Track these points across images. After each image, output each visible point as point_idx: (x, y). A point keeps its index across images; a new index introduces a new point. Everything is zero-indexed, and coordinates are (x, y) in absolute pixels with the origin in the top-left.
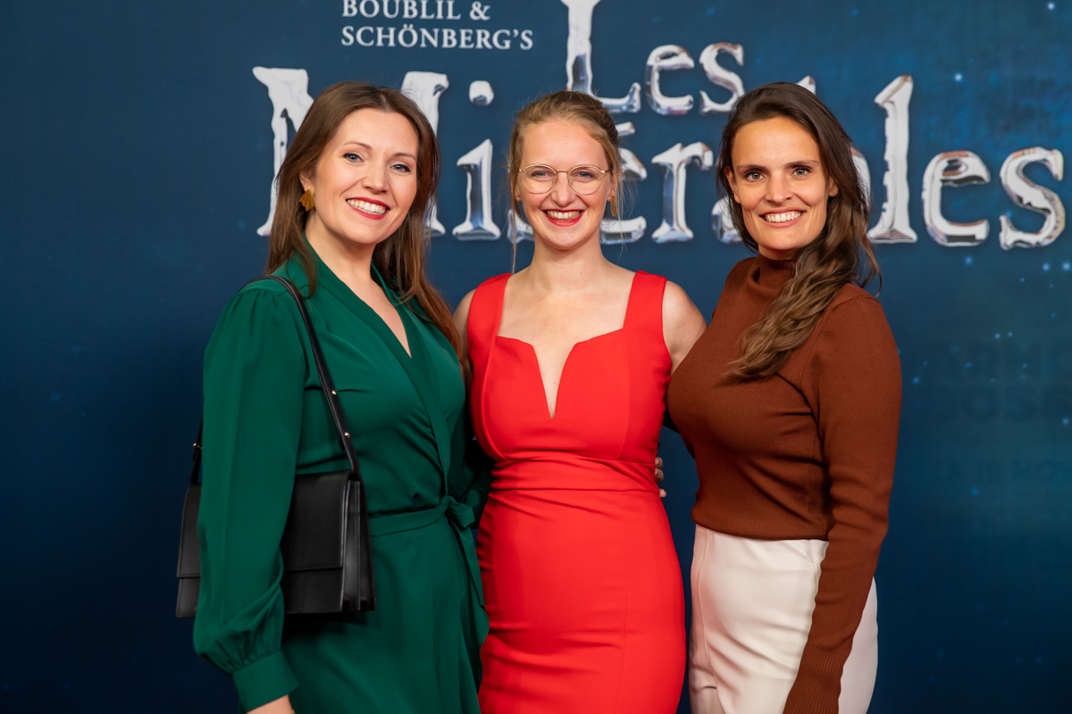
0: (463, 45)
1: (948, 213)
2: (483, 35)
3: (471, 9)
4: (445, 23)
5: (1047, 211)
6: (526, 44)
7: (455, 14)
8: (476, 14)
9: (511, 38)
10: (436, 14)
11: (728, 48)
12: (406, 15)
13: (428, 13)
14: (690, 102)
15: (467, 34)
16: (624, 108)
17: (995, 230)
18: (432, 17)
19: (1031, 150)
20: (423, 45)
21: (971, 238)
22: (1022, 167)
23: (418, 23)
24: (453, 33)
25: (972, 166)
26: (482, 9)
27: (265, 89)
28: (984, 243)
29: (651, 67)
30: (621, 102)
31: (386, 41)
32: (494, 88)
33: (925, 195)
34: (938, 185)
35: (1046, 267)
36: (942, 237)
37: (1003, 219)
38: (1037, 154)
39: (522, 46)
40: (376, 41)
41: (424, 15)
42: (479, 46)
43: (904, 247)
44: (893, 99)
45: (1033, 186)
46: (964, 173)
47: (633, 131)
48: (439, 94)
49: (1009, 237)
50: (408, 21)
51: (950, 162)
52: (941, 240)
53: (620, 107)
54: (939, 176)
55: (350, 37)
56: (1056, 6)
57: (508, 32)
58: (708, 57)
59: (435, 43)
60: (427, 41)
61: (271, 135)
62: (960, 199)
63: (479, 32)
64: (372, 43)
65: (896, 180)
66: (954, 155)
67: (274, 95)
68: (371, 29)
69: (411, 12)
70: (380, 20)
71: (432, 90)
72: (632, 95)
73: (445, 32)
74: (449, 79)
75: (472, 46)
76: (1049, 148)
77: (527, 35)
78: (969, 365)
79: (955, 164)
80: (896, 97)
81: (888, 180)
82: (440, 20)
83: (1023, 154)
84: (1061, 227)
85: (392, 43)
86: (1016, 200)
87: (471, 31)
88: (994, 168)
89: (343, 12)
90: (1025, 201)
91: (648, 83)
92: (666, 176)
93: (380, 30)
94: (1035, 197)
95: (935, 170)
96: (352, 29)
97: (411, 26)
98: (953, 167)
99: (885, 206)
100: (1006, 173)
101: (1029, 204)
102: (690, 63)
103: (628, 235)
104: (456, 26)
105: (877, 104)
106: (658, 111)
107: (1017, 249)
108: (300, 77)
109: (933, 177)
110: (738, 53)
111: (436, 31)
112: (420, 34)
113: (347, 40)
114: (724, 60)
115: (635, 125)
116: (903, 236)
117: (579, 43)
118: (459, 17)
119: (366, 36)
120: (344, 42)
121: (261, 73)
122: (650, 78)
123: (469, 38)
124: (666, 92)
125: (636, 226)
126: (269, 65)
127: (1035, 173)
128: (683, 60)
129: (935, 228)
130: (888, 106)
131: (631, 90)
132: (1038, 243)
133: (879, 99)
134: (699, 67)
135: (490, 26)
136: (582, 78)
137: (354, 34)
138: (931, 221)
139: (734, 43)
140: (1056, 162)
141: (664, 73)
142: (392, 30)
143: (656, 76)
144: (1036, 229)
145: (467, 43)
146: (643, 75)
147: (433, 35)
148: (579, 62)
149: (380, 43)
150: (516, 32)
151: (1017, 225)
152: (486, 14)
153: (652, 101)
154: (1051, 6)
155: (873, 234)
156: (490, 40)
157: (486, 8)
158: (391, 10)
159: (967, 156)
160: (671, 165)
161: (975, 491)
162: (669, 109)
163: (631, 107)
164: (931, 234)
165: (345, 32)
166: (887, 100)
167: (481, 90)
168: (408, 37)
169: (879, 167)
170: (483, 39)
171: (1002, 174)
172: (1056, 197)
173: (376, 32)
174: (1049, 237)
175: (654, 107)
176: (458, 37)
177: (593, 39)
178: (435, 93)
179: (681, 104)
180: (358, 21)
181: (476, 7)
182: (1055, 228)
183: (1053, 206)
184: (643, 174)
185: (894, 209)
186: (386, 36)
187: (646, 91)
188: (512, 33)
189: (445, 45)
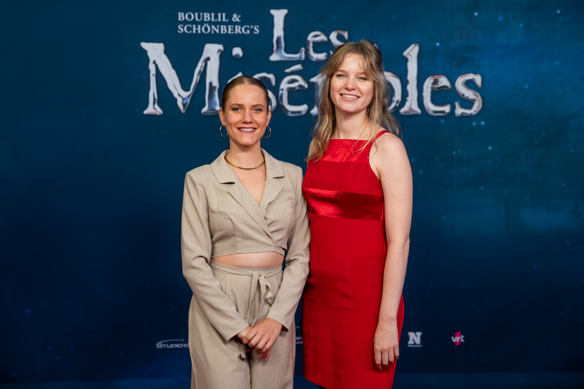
0: (229, 32)
1: (434, 101)
2: (238, 28)
3: (232, 17)
4: (222, 23)
5: (475, 100)
6: (256, 32)
7: (226, 19)
8: (235, 19)
9: (250, 29)
10: (218, 19)
11: (341, 32)
12: (205, 20)
13: (215, 19)
14: (326, 56)
15: (231, 28)
16: (298, 58)
17: (453, 108)
18: (216, 20)
19: (468, 75)
20: (213, 32)
21: (443, 112)
22: (465, 81)
23: (210, 23)
24: (225, 27)
25: (444, 81)
26: (237, 17)
27: (145, 52)
28: (449, 114)
29: (309, 41)
30: (297, 56)
31: (197, 31)
32: (243, 50)
33: (424, 94)
34: (429, 90)
35: (474, 124)
36: (431, 111)
37: (457, 104)
38: (470, 76)
39: (255, 33)
40: (193, 31)
41: (213, 20)
42: (236, 32)
43: (416, 116)
44: (411, 53)
45: (468, 89)
46: (440, 84)
47: (301, 68)
48: (219, 53)
49: (459, 111)
50: (206, 22)
51: (435, 80)
52: (431, 113)
53: (296, 58)
54: (430, 86)
55: (182, 29)
56: (479, 14)
57: (248, 27)
58: (333, 36)
59: (217, 31)
60: (214, 31)
61: (149, 71)
62: (439, 96)
63: (236, 27)
64: (191, 32)
65: (412, 88)
66: (436, 77)
67: (150, 54)
68: (190, 26)
69: (207, 19)
70: (194, 22)
71: (216, 51)
72: (301, 53)
73: (222, 27)
74: (224, 47)
75: (233, 33)
76: (475, 73)
77: (257, 28)
78: (442, 165)
79: (436, 81)
80: (412, 53)
81: (409, 88)
82: (219, 22)
83: (465, 76)
84: (481, 107)
85: (199, 32)
86: (462, 96)
87: (233, 26)
88: (453, 82)
89: (178, 18)
90: (466, 96)
91: (308, 48)
92: (316, 87)
93: (194, 26)
94: (469, 94)
95: (428, 83)
96: (182, 26)
97: (207, 25)
98: (436, 82)
99: (408, 99)
100: (458, 84)
101: (467, 97)
102: (325, 39)
103: (300, 112)
104: (226, 24)
105: (404, 56)
106: (312, 59)
107: (463, 116)
108: (160, 47)
109: (427, 86)
110: (346, 35)
111: (218, 26)
112: (211, 28)
113: (180, 31)
114: (340, 37)
115: (303, 66)
116: (415, 111)
117: (278, 31)
118: (227, 20)
119: (189, 29)
120: (179, 32)
121: (144, 45)
122: (308, 45)
123: (232, 29)
124: (316, 51)
125: (303, 108)
126: (147, 41)
127: (469, 84)
128: (323, 38)
129: (428, 108)
130: (409, 57)
131: (301, 51)
132: (471, 114)
133: (405, 54)
134: (329, 40)
135: (241, 24)
136: (280, 46)
137: (183, 28)
138: (427, 105)
139: (344, 30)
140: (478, 79)
141: (315, 43)
142: (199, 26)
143: (311, 45)
144: (470, 108)
145: (231, 31)
146: (306, 44)
147: (216, 28)
148: (279, 39)
149: (194, 32)
150: (252, 26)
151: (462, 106)
152: (239, 19)
153: (309, 55)
154: (476, 14)
155: (402, 111)
156: (241, 30)
157: (239, 16)
158: (199, 18)
159: (441, 77)
160: (318, 83)
161: (445, 217)
162: (317, 59)
163: (301, 58)
164: (427, 110)
165: (179, 27)
166: (408, 54)
167: (237, 51)
168: (206, 29)
169: (404, 83)
170: (238, 30)
171: (456, 84)
172: (478, 94)
173: (192, 27)
174: (475, 111)
175: (310, 58)
176: (227, 29)
177: (285, 29)
178: (218, 53)
179: (322, 56)
180: (185, 23)
181: (235, 16)
182: (478, 107)
183: (478, 98)
184: (306, 86)
185: (411, 100)
186: (197, 29)
187: (307, 51)
188: (250, 27)
189: (222, 32)
